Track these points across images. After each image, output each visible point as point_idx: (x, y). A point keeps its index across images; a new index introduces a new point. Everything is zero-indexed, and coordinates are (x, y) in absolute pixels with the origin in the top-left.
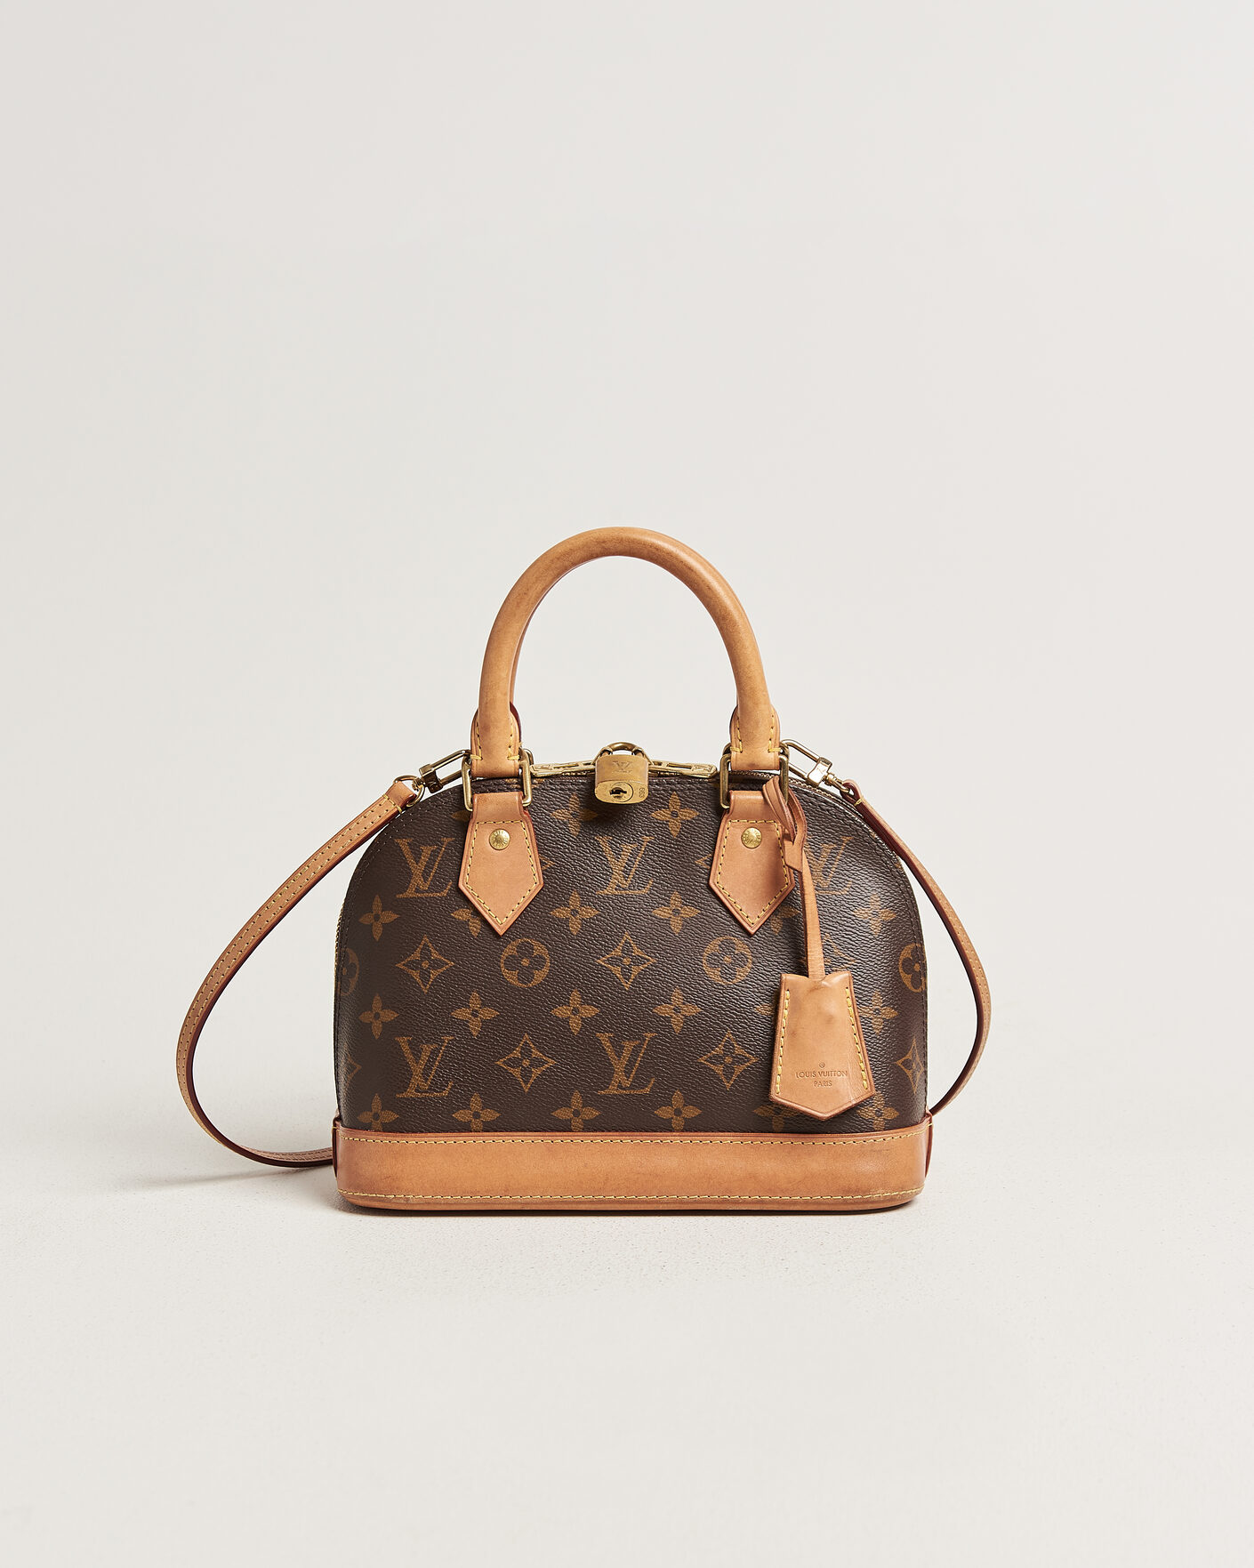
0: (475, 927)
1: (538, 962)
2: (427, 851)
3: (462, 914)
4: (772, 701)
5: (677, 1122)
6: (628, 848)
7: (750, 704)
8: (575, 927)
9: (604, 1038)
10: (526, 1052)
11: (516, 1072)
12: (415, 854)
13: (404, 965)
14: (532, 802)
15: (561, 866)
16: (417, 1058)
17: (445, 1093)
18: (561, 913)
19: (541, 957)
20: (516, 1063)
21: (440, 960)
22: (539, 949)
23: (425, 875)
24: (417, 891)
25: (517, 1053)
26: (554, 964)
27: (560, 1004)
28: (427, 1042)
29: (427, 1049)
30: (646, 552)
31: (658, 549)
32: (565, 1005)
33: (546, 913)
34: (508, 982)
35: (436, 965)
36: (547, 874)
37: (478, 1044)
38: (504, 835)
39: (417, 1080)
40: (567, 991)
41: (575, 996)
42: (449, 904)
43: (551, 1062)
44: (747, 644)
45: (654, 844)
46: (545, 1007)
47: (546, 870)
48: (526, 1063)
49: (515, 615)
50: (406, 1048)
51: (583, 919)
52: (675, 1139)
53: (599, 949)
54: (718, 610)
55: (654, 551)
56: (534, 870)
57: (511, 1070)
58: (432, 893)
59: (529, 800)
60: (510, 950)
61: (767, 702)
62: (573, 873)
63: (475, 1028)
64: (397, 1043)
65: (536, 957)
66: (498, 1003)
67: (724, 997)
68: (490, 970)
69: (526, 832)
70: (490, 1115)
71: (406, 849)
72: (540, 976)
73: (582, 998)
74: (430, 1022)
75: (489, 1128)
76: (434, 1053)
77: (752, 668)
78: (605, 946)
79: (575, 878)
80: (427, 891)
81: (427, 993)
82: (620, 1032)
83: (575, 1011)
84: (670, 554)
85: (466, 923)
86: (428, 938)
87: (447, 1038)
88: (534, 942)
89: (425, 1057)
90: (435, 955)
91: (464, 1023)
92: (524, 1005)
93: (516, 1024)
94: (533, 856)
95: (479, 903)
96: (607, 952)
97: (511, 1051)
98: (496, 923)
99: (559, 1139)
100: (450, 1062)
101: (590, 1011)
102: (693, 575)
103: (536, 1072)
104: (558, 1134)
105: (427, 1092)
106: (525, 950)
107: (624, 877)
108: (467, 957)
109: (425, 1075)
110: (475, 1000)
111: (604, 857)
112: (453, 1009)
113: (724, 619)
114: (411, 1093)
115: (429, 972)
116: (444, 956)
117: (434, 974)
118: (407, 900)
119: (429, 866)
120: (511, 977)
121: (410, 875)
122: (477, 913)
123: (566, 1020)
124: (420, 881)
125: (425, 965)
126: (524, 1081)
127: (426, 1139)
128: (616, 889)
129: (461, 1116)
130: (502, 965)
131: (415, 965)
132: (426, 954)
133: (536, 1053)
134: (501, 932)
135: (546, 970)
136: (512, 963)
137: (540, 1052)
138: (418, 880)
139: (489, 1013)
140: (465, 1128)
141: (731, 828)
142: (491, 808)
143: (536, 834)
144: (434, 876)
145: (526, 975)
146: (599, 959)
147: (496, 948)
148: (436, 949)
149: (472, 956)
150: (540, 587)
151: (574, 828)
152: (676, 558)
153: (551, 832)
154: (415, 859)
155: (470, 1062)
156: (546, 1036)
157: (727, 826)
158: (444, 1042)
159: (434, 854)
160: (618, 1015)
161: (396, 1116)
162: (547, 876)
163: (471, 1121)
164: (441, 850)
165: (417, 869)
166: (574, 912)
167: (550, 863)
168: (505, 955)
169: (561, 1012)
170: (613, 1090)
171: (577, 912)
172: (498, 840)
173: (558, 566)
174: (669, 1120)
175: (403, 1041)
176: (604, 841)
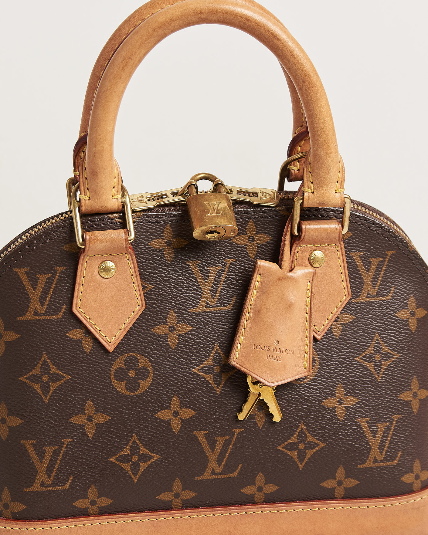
0: (87, 345)
1: (143, 373)
2: (42, 279)
3: (76, 334)
4: (340, 151)
5: (259, 496)
6: (214, 271)
7: (323, 154)
8: (173, 342)
9: (200, 435)
10: (135, 449)
11: (127, 467)
12: (32, 281)
13: (26, 378)
14: (135, 236)
15: (159, 288)
16: (41, 457)
17: (66, 487)
18: (160, 330)
19: (145, 369)
20: (125, 459)
21: (59, 375)
22: (143, 362)
23: (42, 300)
24: (36, 314)
25: (127, 451)
26: (156, 374)
27: (163, 408)
28: (49, 444)
29: (49, 450)
30: (237, 22)
31: (248, 19)
32: (167, 409)
33: (148, 330)
34: (117, 391)
35: (54, 378)
36: (148, 296)
37: (94, 445)
38: (111, 264)
39: (41, 476)
40: (168, 397)
41: (175, 402)
42: (64, 325)
43: (156, 457)
44: (323, 102)
45: (235, 265)
46: (150, 411)
47: (146, 293)
48: (135, 458)
49: (121, 77)
50: (31, 450)
51: (180, 334)
52: (257, 510)
53: (194, 360)
54: (298, 74)
55: (245, 21)
56: (137, 294)
57: (122, 465)
58: (49, 315)
59: (133, 236)
60: (119, 363)
61: (337, 152)
62: (169, 295)
63: (90, 431)
64: (23, 445)
65: (140, 368)
66: (110, 409)
67: (298, 395)
68: (102, 382)
69: (130, 262)
70: (105, 502)
71: (23, 277)
72: (144, 385)
73: (181, 402)
74: (51, 427)
75: (104, 512)
76: (56, 454)
77: (326, 124)
78: (199, 357)
79: (171, 299)
80: (44, 315)
81: (48, 403)
82: (214, 429)
83: (176, 414)
84: (258, 24)
85: (80, 341)
86: (47, 355)
87: (66, 441)
88: (139, 356)
89: (48, 457)
90: (54, 370)
91: (82, 427)
92: (132, 410)
93: (125, 427)
94: (136, 283)
95: (91, 324)
96: (201, 362)
97: (122, 449)
98: (106, 341)
99: (163, 517)
100: (70, 460)
101: (188, 413)
102: (278, 43)
103: (144, 466)
104: (162, 513)
105: (50, 486)
106: (131, 363)
107: (212, 296)
108: (82, 371)
109: (49, 471)
110: (90, 408)
111: (195, 278)
112: (71, 416)
113: (304, 81)
114: (36, 487)
115: (49, 385)
116: (61, 370)
117: (53, 386)
118: (27, 322)
119: (45, 292)
120: (120, 387)
121: (28, 300)
122: (88, 332)
123: (168, 422)
124: (38, 305)
125: (45, 379)
126: (133, 474)
127: (51, 526)
128: (206, 307)
129: (80, 504)
130: (112, 377)
131: (36, 379)
132: (45, 369)
133: (143, 450)
134: (110, 349)
135: (150, 379)
136: (121, 375)
137: (147, 449)
138: (35, 305)
139: (102, 418)
140: (83, 514)
141: (300, 252)
142: (101, 246)
143: (138, 262)
144: (50, 301)
145: (133, 385)
146: (194, 368)
147: (106, 363)
148: (54, 364)
149: (85, 370)
150: (143, 53)
151: (168, 255)
152: (264, 27)
153: (150, 259)
154: (32, 286)
155: (87, 460)
156: (151, 435)
157: (297, 251)
158: (64, 443)
159: (49, 282)
160: (211, 415)
161: (24, 507)
162: (147, 297)
163: (88, 508)
164: (55, 277)
165: (35, 295)
166: (172, 329)
167: (150, 287)
168: (114, 368)
169: (164, 415)
170: (207, 476)
171: (175, 329)
172: (107, 270)
173: (159, 33)
174: (253, 496)
175: (28, 445)
176: (194, 265)
